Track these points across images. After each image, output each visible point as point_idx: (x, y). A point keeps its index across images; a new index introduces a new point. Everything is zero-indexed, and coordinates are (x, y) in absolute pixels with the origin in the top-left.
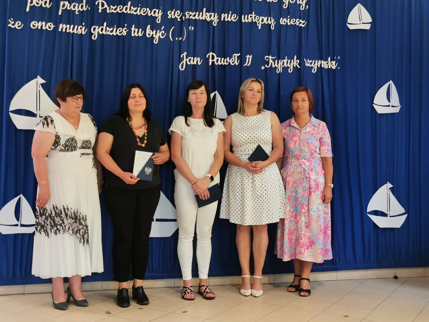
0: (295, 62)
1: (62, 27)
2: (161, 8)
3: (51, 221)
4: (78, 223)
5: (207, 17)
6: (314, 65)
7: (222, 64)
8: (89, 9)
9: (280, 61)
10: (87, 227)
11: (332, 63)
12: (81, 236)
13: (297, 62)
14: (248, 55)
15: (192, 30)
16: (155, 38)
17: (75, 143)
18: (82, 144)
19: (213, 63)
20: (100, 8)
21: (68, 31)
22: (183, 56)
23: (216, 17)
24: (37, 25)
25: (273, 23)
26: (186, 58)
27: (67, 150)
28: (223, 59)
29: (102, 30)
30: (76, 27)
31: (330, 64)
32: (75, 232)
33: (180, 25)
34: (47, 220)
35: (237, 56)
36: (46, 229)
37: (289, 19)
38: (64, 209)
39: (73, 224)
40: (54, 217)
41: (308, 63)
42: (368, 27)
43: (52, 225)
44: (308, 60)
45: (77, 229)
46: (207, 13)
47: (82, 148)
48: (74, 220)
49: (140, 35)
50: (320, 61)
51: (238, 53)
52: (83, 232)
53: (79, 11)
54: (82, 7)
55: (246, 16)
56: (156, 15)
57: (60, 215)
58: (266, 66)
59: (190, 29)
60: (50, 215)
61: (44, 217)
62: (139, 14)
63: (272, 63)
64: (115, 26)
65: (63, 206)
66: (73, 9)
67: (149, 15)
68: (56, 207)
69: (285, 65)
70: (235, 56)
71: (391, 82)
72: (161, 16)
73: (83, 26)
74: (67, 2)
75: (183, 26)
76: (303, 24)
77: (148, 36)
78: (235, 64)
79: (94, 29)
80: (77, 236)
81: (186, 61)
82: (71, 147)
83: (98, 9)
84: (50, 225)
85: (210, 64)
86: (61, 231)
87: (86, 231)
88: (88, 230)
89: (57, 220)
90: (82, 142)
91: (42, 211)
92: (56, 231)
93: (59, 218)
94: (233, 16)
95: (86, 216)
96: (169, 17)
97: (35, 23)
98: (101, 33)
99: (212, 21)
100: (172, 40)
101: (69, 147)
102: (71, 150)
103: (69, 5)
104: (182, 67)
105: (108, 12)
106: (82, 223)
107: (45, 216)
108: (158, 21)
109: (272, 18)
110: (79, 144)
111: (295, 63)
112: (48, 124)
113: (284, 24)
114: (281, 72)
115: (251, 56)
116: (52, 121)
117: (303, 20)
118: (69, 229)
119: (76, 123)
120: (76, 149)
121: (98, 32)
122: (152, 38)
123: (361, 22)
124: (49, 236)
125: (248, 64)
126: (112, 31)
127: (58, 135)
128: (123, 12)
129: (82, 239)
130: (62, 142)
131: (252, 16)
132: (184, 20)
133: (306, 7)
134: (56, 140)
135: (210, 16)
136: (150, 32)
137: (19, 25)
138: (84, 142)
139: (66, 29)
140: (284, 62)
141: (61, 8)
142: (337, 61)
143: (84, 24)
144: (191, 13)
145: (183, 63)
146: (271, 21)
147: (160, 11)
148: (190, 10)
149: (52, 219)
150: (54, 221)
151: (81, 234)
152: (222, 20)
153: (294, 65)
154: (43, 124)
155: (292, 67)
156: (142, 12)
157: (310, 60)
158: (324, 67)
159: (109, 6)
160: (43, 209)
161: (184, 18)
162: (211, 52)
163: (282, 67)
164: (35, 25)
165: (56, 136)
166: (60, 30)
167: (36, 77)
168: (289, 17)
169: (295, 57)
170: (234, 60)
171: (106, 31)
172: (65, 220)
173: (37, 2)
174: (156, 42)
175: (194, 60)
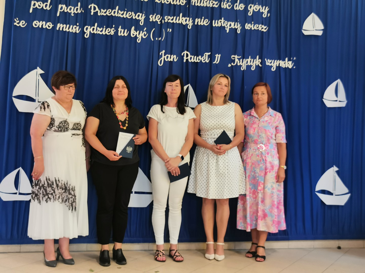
0: (257, 62)
1: (60, 26)
2: (144, 12)
3: (44, 191)
4: (68, 193)
5: (183, 21)
6: (273, 64)
7: (194, 61)
8: (83, 11)
9: (244, 60)
10: (75, 197)
11: (289, 63)
12: (70, 205)
13: (259, 61)
14: (217, 55)
15: (170, 32)
16: (138, 38)
17: (67, 125)
18: (73, 126)
19: (187, 60)
20: (92, 11)
21: (64, 30)
22: (162, 53)
23: (191, 21)
24: (38, 24)
25: (239, 28)
26: (165, 55)
27: (61, 130)
28: (195, 57)
29: (93, 29)
30: (71, 26)
31: (287, 64)
32: (65, 201)
33: (160, 27)
34: (40, 190)
35: (208, 55)
36: (39, 197)
37: (253, 25)
38: (56, 180)
39: (63, 193)
40: (46, 187)
41: (268, 62)
42: (320, 33)
43: (44, 194)
44: (268, 60)
45: (66, 198)
46: (183, 18)
47: (74, 129)
48: (64, 191)
49: (126, 34)
50: (278, 61)
51: (208, 52)
52: (71, 201)
53: (74, 13)
54: (77, 9)
56: (140, 18)
57: (52, 186)
58: (232, 64)
59: (168, 31)
60: (43, 186)
61: (38, 187)
62: (125, 17)
63: (237, 62)
64: (105, 27)
65: (55, 178)
66: (69, 12)
67: (134, 18)
68: (49, 179)
69: (249, 64)
70: (206, 55)
71: (339, 81)
72: (144, 19)
73: (77, 26)
74: (64, 6)
75: (162, 28)
76: (265, 29)
77: (132, 36)
78: (206, 61)
79: (87, 29)
80: (66, 204)
81: (164, 58)
82: (63, 128)
83: (91, 12)
84: (42, 194)
85: (185, 61)
86: (52, 200)
87: (75, 200)
88: (76, 199)
89: (49, 190)
90: (74, 124)
91: (36, 182)
92: (47, 199)
93: (50, 188)
94: (205, 21)
95: (74, 187)
96: (150, 21)
97: (37, 22)
98: (92, 32)
99: (187, 25)
100: (153, 40)
101: (62, 128)
102: (63, 131)
103: (66, 8)
104: (161, 64)
105: (99, 14)
106: (71, 193)
107: (39, 185)
108: (142, 24)
109: (238, 23)
110: (71, 126)
112: (45, 108)
113: (249, 29)
114: (245, 69)
115: (220, 55)
116: (48, 106)
117: (265, 26)
118: (59, 198)
119: (69, 108)
120: (68, 130)
121: (90, 31)
123: (314, 29)
124: (41, 203)
125: (217, 62)
126: (101, 31)
127: (53, 117)
128: (112, 15)
129: (71, 207)
130: (57, 123)
131: (221, 22)
132: (163, 23)
133: (267, 15)
134: (51, 122)
135: (186, 20)
136: (134, 32)
137: (23, 24)
138: (75, 124)
139: (63, 28)
140: (247, 62)
141: (59, 10)
142: (293, 61)
143: (78, 24)
144: (169, 17)
145: (162, 60)
146: (237, 25)
147: (143, 15)
148: (169, 15)
149: (44, 189)
150: (46, 190)
151: (70, 202)
152: (196, 24)
153: (256, 64)
154: (41, 108)
155: (254, 65)
156: (128, 16)
157: (270, 60)
158: (282, 67)
159: (100, 9)
160: (38, 180)
161: (163, 21)
162: (186, 51)
163: (247, 66)
164: (37, 24)
165: (51, 119)
166: (58, 29)
167: (36, 68)
168: (253, 23)
169: (258, 57)
170: (205, 58)
171: (96, 31)
172: (56, 190)
173: (39, 5)
174: (139, 41)
175: (170, 58)
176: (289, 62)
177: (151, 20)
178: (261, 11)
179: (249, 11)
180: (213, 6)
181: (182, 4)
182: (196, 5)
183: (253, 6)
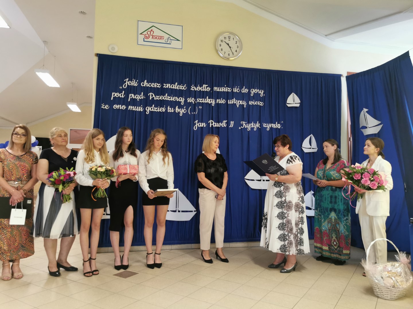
1: (130, 108)
5: (209, 101)
6: (268, 126)
7: (217, 126)
8: (145, 98)
9: (249, 124)
15: (201, 108)
21: (133, 110)
23: (214, 101)
25: (245, 104)
26: (198, 123)
28: (217, 124)
29: (152, 109)
30: (138, 107)
31: (277, 126)
33: (194, 106)
35: (226, 122)
37: (254, 102)
41: (265, 125)
42: (298, 105)
46: (209, 99)
49: (172, 111)
50: (271, 124)
51: (226, 120)
53: (139, 99)
54: (141, 96)
55: (230, 100)
56: (181, 100)
58: (242, 127)
59: (199, 108)
62: (172, 100)
63: (245, 126)
64: (159, 107)
66: (136, 98)
67: (177, 100)
69: (252, 126)
70: (224, 122)
71: (312, 135)
72: (184, 101)
73: (141, 107)
74: (133, 94)
75: (196, 106)
76: (262, 104)
77: (176, 112)
78: (224, 126)
79: (147, 108)
81: (198, 125)
83: (150, 98)
85: (211, 126)
94: (223, 100)
97: (116, 106)
99: (211, 103)
100: (190, 114)
103: (134, 96)
104: (195, 128)
105: (155, 99)
108: (182, 104)
111: (258, 125)
113: (251, 104)
114: (250, 130)
115: (233, 122)
117: (262, 102)
121: (150, 110)
122: (179, 113)
123: (294, 103)
125: (231, 126)
126: (157, 110)
128: (163, 99)
131: (234, 100)
133: (263, 95)
135: (211, 101)
136: (178, 110)
137: (107, 107)
139: (132, 108)
141: (130, 98)
142: (281, 124)
144: (200, 99)
145: (196, 126)
146: (244, 102)
147: (183, 98)
152: (217, 103)
155: (256, 127)
156: (173, 99)
158: (274, 127)
159: (155, 96)
161: (196, 102)
162: (211, 120)
163: (251, 128)
168: (254, 100)
169: (258, 122)
170: (224, 124)
171: (154, 109)
173: (117, 95)
174: (181, 115)
175: (202, 125)
176: (278, 124)
177: (188, 101)
178: (259, 93)
179: (251, 93)
180: (228, 91)
181: (208, 91)
182: (217, 91)
183: (253, 90)
